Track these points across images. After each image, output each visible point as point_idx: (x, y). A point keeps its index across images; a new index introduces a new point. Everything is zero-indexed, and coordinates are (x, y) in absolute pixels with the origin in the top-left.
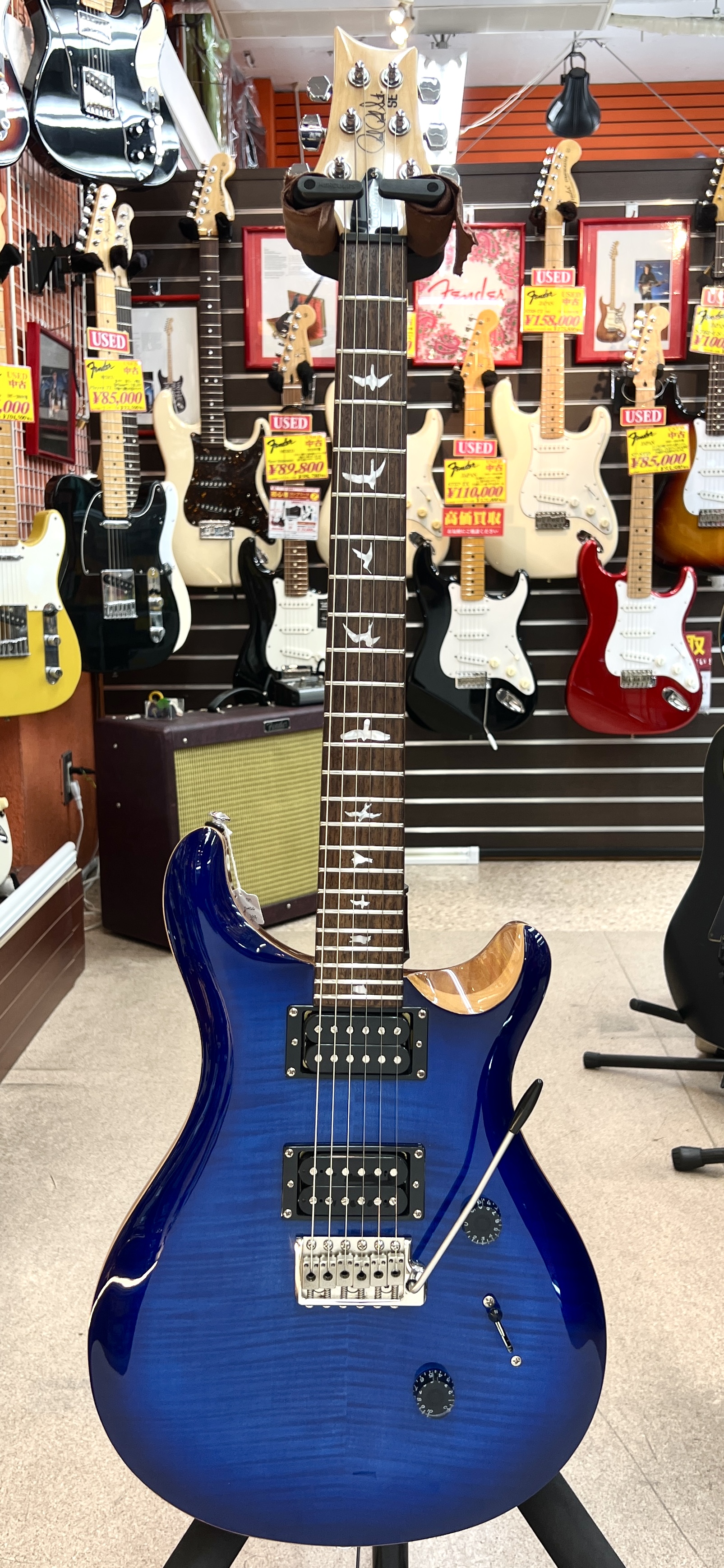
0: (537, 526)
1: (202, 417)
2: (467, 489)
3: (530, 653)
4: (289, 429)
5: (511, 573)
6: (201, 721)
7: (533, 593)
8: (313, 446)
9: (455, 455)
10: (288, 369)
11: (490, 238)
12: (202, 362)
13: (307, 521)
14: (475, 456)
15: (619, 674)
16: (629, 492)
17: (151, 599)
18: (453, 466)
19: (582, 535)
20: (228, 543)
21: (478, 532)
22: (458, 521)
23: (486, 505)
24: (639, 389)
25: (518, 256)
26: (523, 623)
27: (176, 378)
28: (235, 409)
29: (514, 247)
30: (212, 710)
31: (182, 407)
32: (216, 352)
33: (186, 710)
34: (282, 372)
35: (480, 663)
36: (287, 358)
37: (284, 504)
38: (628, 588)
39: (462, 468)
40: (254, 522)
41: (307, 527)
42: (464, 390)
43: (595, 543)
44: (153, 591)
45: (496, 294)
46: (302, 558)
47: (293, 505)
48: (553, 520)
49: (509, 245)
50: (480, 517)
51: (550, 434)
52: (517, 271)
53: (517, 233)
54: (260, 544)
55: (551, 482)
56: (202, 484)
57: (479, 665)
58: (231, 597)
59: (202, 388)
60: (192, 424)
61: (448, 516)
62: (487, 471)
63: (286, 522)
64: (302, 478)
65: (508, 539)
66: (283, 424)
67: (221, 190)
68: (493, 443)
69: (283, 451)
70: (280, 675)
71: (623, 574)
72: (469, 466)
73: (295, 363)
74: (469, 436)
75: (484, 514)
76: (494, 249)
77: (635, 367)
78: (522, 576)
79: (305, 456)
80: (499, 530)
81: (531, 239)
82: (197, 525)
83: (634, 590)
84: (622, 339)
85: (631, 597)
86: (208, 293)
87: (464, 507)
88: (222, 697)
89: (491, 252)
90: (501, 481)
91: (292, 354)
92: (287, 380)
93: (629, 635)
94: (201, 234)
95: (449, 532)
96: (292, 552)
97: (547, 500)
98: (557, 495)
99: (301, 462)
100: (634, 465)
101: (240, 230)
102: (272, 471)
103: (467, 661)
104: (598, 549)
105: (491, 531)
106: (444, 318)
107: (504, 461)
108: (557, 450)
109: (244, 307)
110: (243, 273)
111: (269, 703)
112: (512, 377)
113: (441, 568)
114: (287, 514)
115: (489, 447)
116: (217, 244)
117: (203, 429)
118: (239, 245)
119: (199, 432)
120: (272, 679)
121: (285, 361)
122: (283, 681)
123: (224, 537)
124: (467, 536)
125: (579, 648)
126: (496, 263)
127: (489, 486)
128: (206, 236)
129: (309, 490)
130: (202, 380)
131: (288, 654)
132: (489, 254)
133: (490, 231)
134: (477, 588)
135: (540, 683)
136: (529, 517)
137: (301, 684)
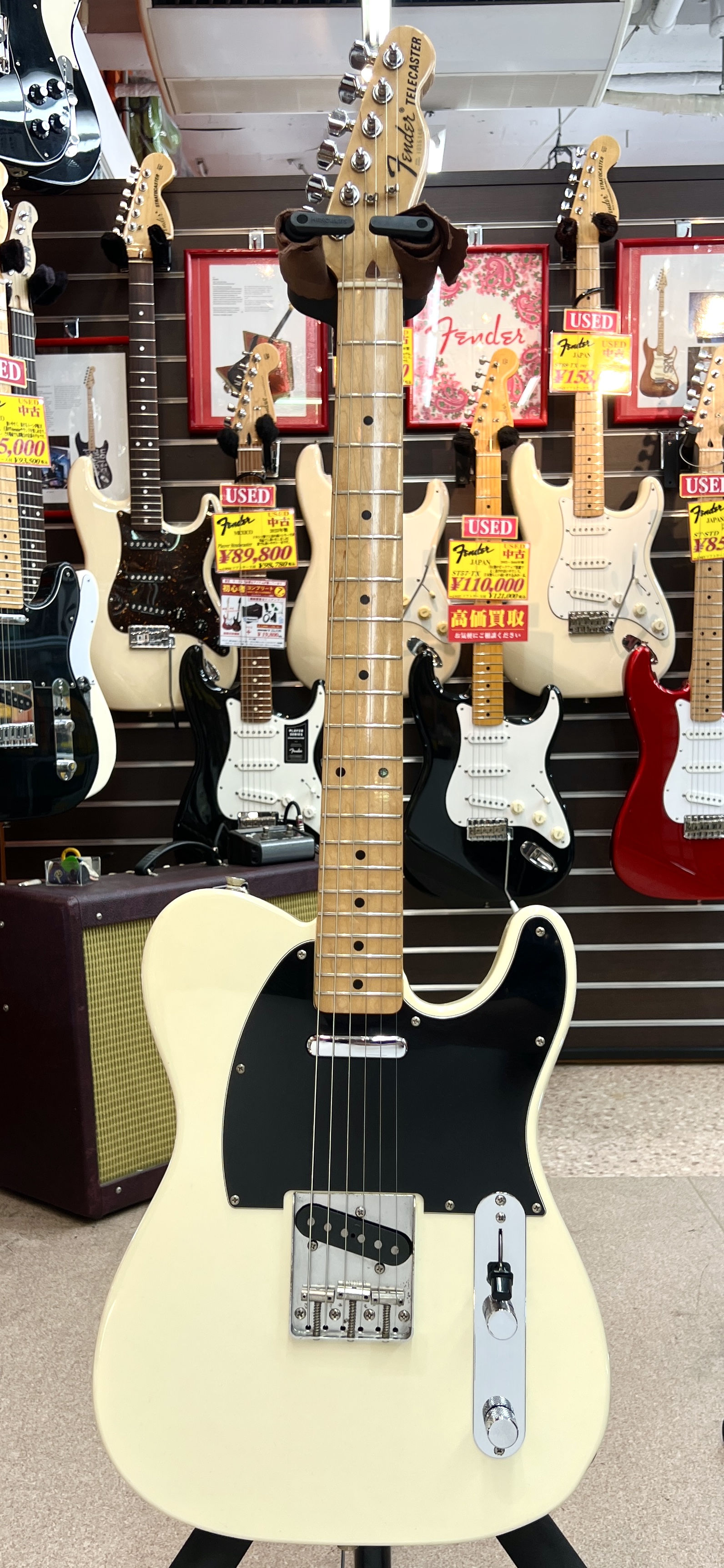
0: (570, 630)
1: (133, 491)
2: (478, 580)
3: (564, 795)
4: (246, 503)
5: (538, 691)
6: (125, 887)
7: (566, 718)
8: (278, 526)
9: (463, 536)
10: (245, 427)
11: (504, 263)
12: (131, 420)
13: (270, 623)
14: (490, 538)
15: (681, 821)
16: (689, 585)
17: (57, 722)
18: (460, 549)
19: (630, 642)
20: (167, 652)
21: (494, 636)
22: (469, 622)
23: (504, 603)
24: (704, 449)
25: (540, 287)
26: (554, 757)
27: (99, 444)
28: (176, 484)
29: (535, 275)
30: (141, 872)
31: (107, 481)
32: (150, 408)
33: (104, 872)
34: (237, 429)
35: (499, 807)
36: (242, 411)
37: (240, 602)
38: (692, 708)
39: (472, 553)
40: (200, 626)
41: (270, 631)
42: (475, 452)
43: (647, 650)
44: (61, 712)
45: (513, 336)
46: (264, 671)
47: (253, 603)
48: (592, 622)
49: (527, 272)
50: (497, 617)
51: (586, 513)
52: (539, 305)
53: (538, 258)
54: (209, 655)
55: (590, 572)
56: (133, 577)
57: (497, 810)
58: (172, 725)
59: (132, 454)
60: (121, 498)
61: (455, 615)
62: (505, 558)
63: (243, 624)
64: (263, 567)
65: (531, 647)
66: (238, 496)
67: (157, 201)
68: (513, 522)
69: (239, 533)
70: (235, 824)
71: (686, 690)
72: (481, 551)
73: (252, 418)
74: (482, 514)
75: (503, 612)
76: (508, 279)
77: (697, 423)
78: (553, 694)
79: (267, 539)
80: (522, 634)
81: (557, 266)
82: (125, 631)
83: (699, 712)
84: (675, 392)
85: (697, 721)
86: (139, 331)
87: (477, 604)
88: (155, 854)
89: (505, 282)
90: (523, 571)
91: (250, 405)
92: (243, 440)
93: (694, 770)
94: (130, 255)
95: (457, 636)
96: (250, 664)
97: (584, 597)
98: (596, 591)
99: (261, 547)
100: (698, 550)
101: (182, 256)
102: (224, 560)
103: (482, 804)
104: (652, 660)
105: (512, 634)
106: (447, 366)
107: (527, 546)
108: (595, 532)
109: (186, 352)
110: (186, 311)
111: (220, 861)
112: (534, 442)
113: (446, 686)
114: (244, 615)
115: (507, 525)
116: (152, 267)
117: (133, 507)
118: (180, 275)
119: (128, 510)
120: (224, 828)
121: (240, 416)
122: (240, 831)
123: (162, 646)
124: (479, 641)
125: (627, 787)
126: (512, 295)
127: (506, 579)
128: (138, 258)
129: (272, 583)
130: (132, 444)
131: (246, 797)
132: (502, 284)
133: (503, 255)
134: (494, 709)
135: (577, 833)
136: (561, 618)
137: (263, 835)
